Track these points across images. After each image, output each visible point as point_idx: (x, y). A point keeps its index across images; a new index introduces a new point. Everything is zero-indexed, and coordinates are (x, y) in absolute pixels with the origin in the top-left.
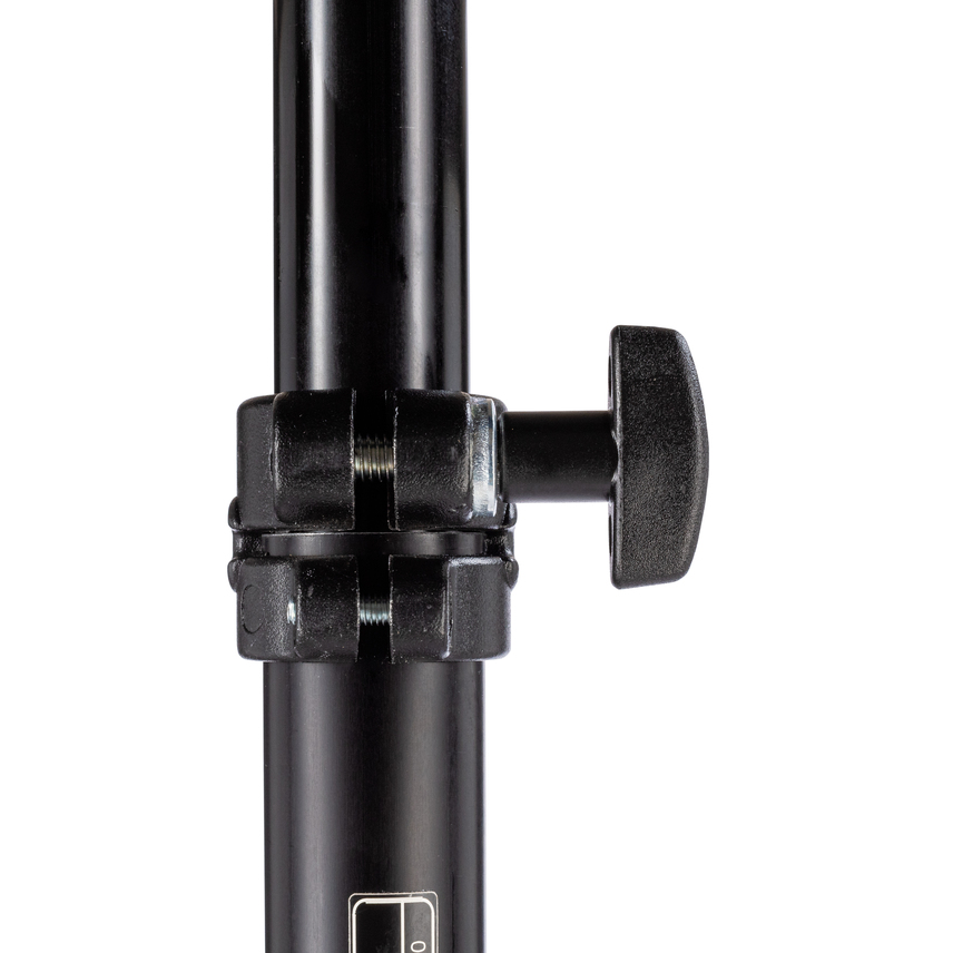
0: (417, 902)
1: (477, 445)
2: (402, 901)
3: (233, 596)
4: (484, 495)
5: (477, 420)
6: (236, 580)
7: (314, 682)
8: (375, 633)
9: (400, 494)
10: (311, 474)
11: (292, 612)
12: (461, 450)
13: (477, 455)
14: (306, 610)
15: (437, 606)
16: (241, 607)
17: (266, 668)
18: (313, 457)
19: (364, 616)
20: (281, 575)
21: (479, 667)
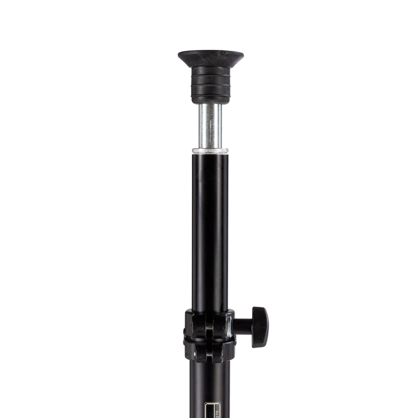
0: (217, 404)
1: (228, 326)
2: (214, 404)
3: (184, 346)
4: (229, 334)
5: (228, 321)
6: (184, 344)
7: (199, 366)
8: (210, 358)
9: (214, 334)
10: (199, 331)
11: (195, 354)
12: (225, 327)
13: (228, 328)
14: (197, 354)
15: (220, 354)
16: (186, 349)
17: (190, 361)
18: (199, 329)
19: (207, 355)
20: (193, 346)
21: (229, 361)
